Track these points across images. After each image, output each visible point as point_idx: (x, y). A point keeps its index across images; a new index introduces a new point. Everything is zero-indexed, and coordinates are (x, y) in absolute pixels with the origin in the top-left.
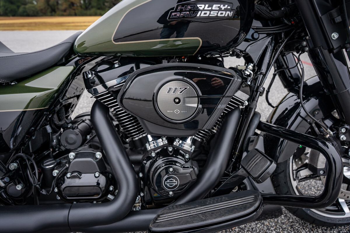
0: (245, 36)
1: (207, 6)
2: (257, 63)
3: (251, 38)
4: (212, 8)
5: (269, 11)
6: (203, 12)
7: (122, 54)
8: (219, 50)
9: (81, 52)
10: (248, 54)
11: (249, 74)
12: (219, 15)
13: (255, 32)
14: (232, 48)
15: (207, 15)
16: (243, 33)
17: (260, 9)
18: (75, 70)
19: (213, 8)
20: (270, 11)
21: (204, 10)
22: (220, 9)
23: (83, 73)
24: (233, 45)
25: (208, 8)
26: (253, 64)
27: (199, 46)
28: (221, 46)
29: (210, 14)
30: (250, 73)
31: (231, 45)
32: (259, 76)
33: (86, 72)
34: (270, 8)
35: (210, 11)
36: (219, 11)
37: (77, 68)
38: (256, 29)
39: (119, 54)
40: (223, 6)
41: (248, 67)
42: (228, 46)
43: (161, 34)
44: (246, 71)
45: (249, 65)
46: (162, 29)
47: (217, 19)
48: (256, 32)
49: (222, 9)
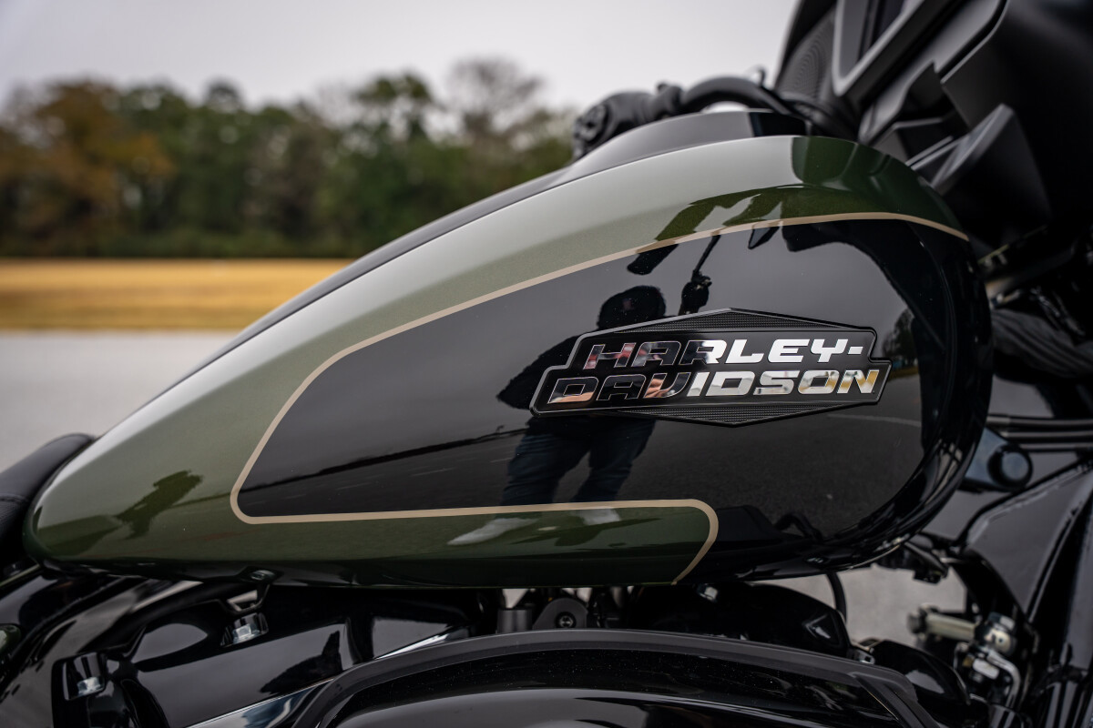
0: (960, 464)
1: (739, 345)
2: (1034, 612)
3: (987, 478)
4: (766, 357)
5: (1069, 344)
6: (720, 378)
7: (278, 575)
8: (816, 556)
9: (62, 558)
10: (976, 558)
11: (993, 673)
12: (806, 389)
13: (1007, 449)
14: (889, 541)
15: (743, 390)
16: (947, 451)
17: (1022, 333)
18: (14, 652)
19: (774, 356)
20: (1076, 339)
21: (722, 365)
22: (810, 361)
23: (57, 668)
24: (899, 521)
25: (743, 354)
26: (1009, 615)
27: (702, 544)
28: (825, 535)
29: (756, 383)
30: (1003, 672)
31: (888, 523)
32: (1057, 686)
33: (70, 661)
34: (1072, 325)
35: (759, 369)
36: (802, 367)
37: (28, 636)
38: (1012, 427)
39: (264, 572)
40: (825, 345)
41: (988, 637)
42: (869, 529)
43: (513, 462)
44: (977, 657)
45: (991, 625)
46: (521, 437)
47: (794, 408)
48: (1013, 446)
49: (821, 360)
